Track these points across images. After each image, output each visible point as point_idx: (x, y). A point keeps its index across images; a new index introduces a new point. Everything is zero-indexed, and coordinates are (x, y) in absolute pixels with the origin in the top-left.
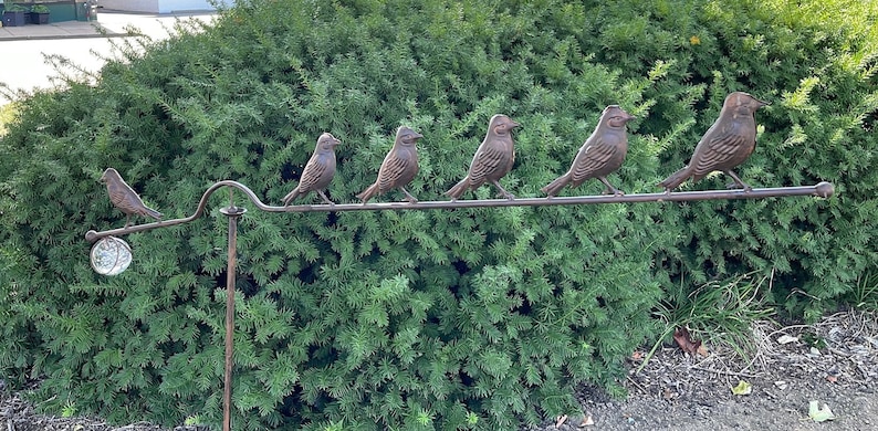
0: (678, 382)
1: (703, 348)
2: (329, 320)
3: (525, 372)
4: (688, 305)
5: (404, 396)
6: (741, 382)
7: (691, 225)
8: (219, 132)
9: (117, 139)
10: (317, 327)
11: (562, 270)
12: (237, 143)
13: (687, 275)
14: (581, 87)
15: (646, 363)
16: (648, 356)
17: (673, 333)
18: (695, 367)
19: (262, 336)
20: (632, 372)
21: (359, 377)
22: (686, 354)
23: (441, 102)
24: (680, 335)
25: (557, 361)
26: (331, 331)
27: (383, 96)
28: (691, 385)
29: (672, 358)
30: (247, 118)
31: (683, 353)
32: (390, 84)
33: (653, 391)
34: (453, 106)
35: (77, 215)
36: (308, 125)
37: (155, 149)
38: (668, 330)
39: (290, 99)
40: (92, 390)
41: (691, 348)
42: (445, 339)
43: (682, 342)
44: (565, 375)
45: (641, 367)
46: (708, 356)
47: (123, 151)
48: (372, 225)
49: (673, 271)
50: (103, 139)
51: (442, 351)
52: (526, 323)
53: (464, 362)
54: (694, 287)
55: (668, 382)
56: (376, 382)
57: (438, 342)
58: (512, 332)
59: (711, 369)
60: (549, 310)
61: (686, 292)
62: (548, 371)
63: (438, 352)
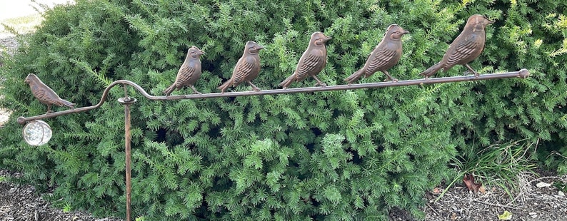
0: (462, 209)
1: (483, 188)
2: (225, 163)
3: (354, 200)
4: (476, 159)
5: (273, 212)
6: (506, 212)
7: (483, 107)
8: (158, 37)
9: (97, 40)
10: (217, 166)
11: (385, 136)
12: (170, 45)
13: (477, 140)
14: (412, 9)
15: (442, 196)
16: (444, 191)
17: (463, 178)
18: (475, 200)
19: (181, 171)
20: (431, 201)
21: (244, 198)
22: (471, 192)
23: (310, 20)
24: (468, 179)
25: (376, 194)
26: (227, 169)
27: (270, 14)
28: (471, 212)
29: (461, 193)
30: (177, 28)
31: (469, 191)
32: (275, 6)
33: (444, 215)
34: (319, 22)
35: (73, 88)
36: (217, 34)
37: (121, 46)
38: (460, 175)
39: (206, 16)
40: (83, 197)
41: (474, 187)
42: (301, 178)
43: (468, 184)
44: (382, 202)
45: (438, 199)
46: (486, 193)
47: (101, 47)
48: (256, 103)
49: (468, 137)
50: (87, 39)
51: (298, 185)
52: (356, 169)
53: (313, 193)
54: (481, 147)
55: (455, 209)
56: (254, 202)
57: (296, 180)
58: (346, 175)
59: (486, 202)
60: (373, 162)
61: (475, 151)
62: (370, 200)
63: (295, 186)
